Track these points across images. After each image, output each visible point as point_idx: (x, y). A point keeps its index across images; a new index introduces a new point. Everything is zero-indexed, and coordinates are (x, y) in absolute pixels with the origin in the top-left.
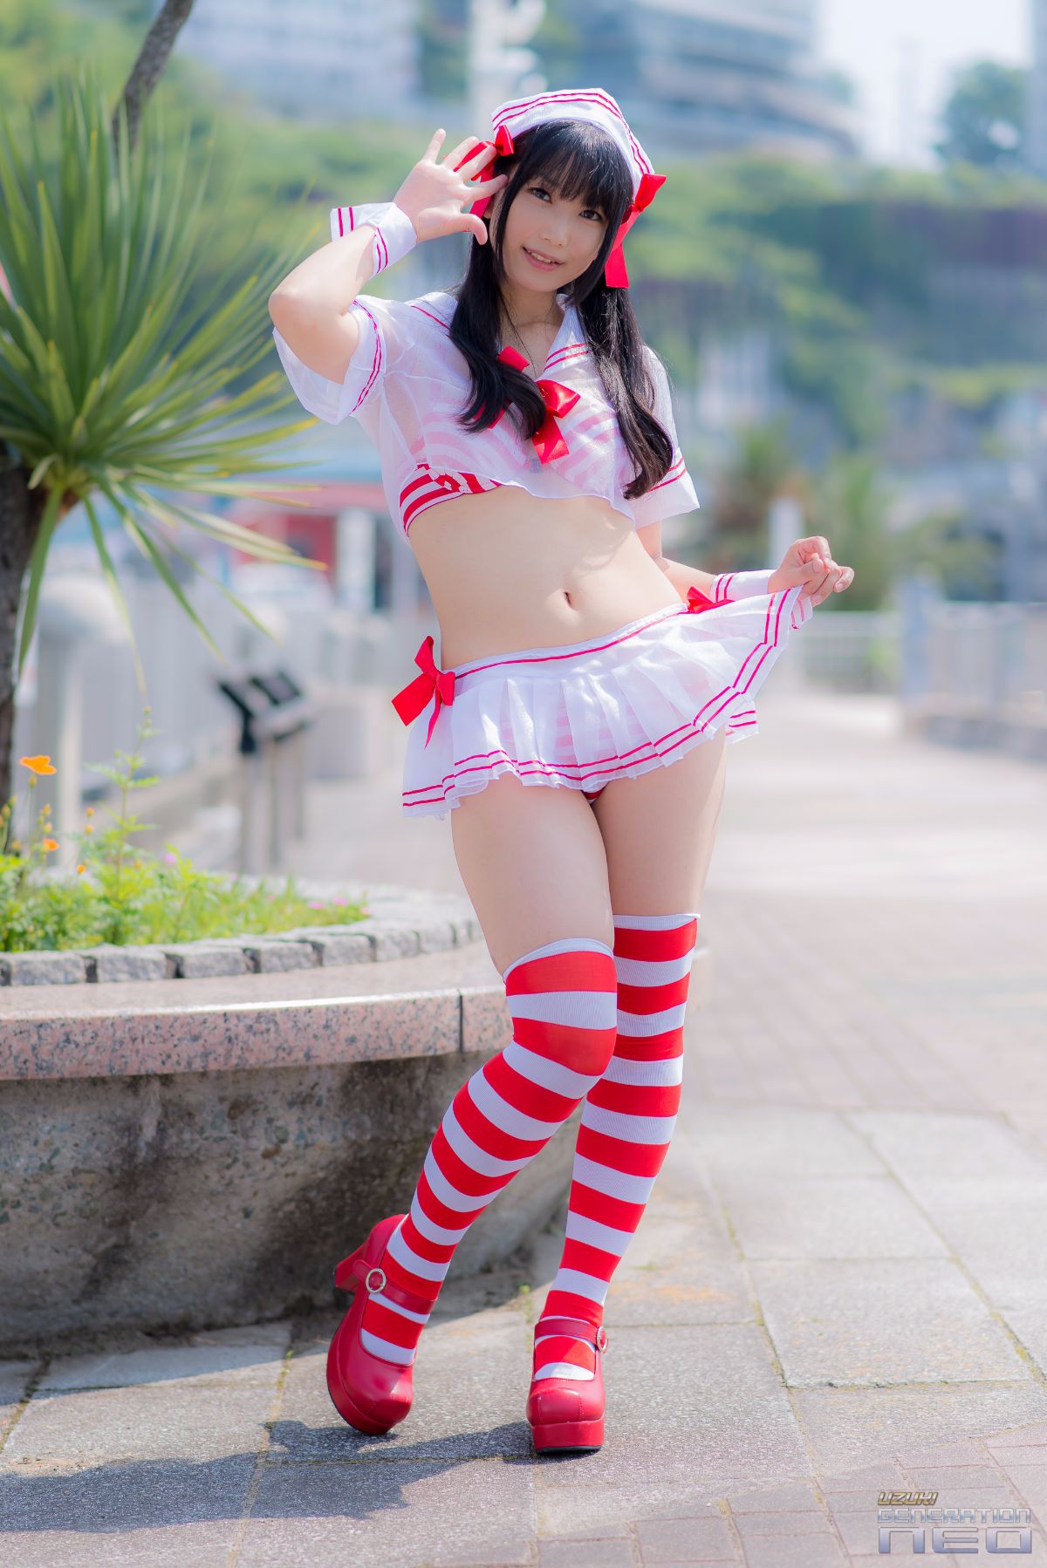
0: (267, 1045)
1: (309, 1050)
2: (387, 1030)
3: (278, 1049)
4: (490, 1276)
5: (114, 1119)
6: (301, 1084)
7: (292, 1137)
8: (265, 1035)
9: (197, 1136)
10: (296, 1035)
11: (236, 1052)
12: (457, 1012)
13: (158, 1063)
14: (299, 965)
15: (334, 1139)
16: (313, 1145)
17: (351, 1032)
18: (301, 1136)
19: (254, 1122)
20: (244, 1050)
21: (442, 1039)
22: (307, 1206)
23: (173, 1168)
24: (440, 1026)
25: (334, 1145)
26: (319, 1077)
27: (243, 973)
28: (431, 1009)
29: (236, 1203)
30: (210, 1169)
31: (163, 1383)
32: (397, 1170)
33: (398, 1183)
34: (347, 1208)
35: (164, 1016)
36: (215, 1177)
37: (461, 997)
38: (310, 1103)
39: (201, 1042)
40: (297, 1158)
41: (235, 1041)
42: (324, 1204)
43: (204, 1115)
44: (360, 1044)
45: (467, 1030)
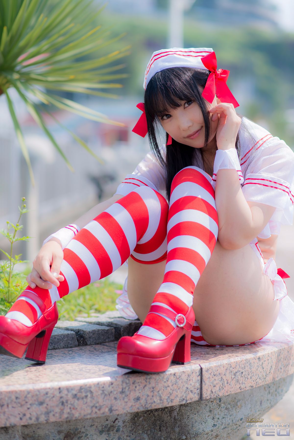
0: (86, 405)
1: (112, 407)
3: (92, 407)
8: (85, 400)
10: (104, 398)
11: (67, 410)
12: (199, 378)
13: (18, 419)
20: (72, 409)
21: (190, 393)
24: (189, 387)
37: (201, 369)
38: (113, 430)
39: (45, 405)
41: (66, 404)
44: (143, 401)
45: (204, 387)
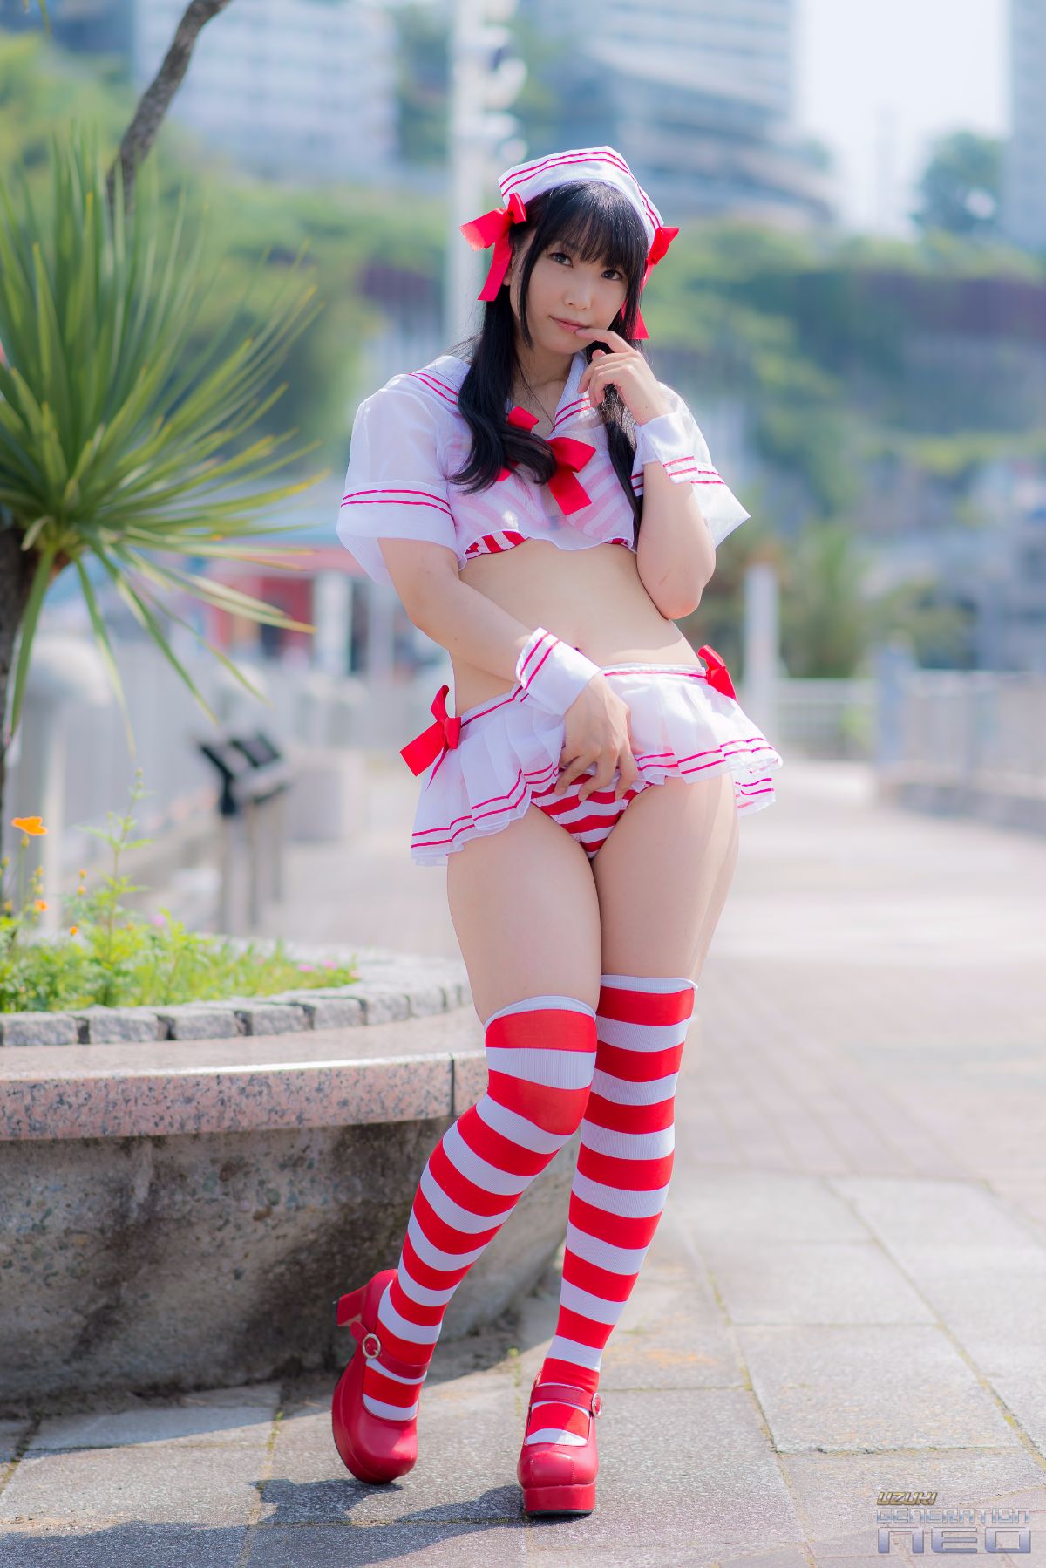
0: (260, 1108)
1: (301, 1113)
2: (379, 1093)
3: (270, 1111)
4: (476, 1339)
5: (106, 1180)
6: (292, 1146)
7: (283, 1200)
8: (258, 1098)
9: (189, 1198)
10: (289, 1098)
11: (229, 1114)
12: (449, 1076)
13: (151, 1125)
14: (290, 1028)
15: (325, 1202)
16: (303, 1207)
17: (344, 1095)
18: (292, 1198)
19: (245, 1185)
20: (237, 1113)
21: (434, 1102)
22: (298, 1268)
23: (165, 1229)
24: (431, 1090)
25: (325, 1207)
26: (311, 1140)
27: (235, 1036)
28: (423, 1073)
29: (227, 1265)
30: (201, 1230)
31: (152, 1443)
32: (387, 1234)
33: (388, 1246)
34: (337, 1271)
35: (157, 1078)
36: (206, 1239)
37: (453, 1062)
38: (302, 1165)
39: (194, 1104)
40: (288, 1220)
41: (228, 1104)
42: (314, 1266)
43: (196, 1177)
44: (352, 1108)
45: (459, 1094)
